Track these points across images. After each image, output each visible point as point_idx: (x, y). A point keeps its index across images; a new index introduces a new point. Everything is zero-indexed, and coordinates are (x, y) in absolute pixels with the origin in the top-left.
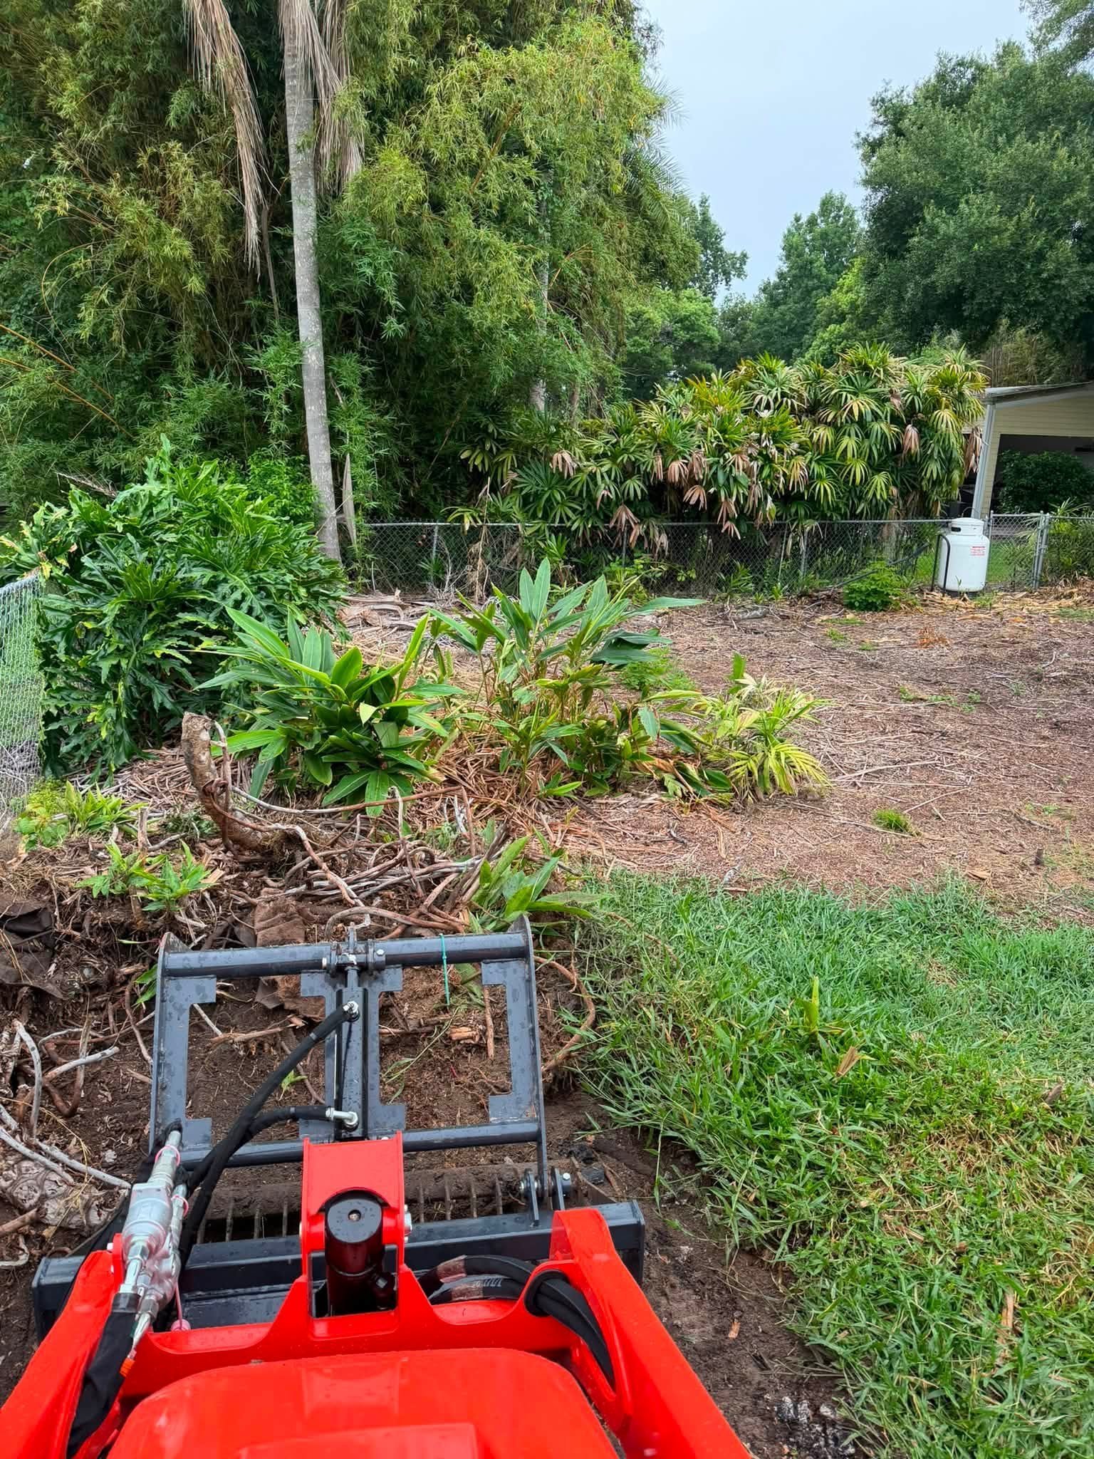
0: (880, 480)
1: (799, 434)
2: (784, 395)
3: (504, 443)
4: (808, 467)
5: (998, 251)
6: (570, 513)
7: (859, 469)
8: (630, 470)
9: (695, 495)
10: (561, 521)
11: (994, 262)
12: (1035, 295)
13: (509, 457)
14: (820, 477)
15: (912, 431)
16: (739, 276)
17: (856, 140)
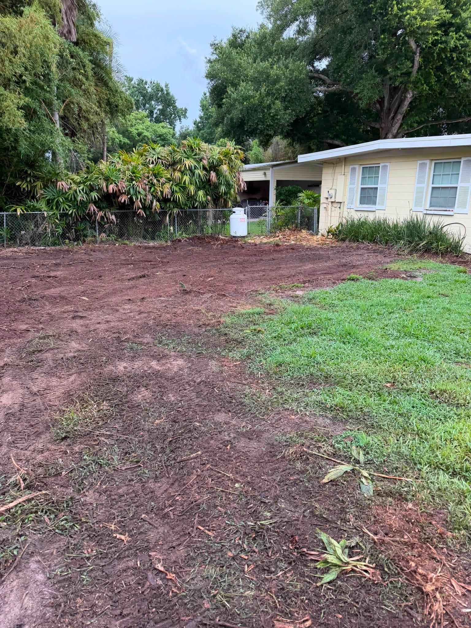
0: (201, 193)
1: (167, 174)
2: (158, 158)
3: (37, 178)
4: (171, 188)
5: (254, 105)
6: (67, 207)
7: (192, 189)
8: (92, 188)
9: (123, 199)
10: (63, 210)
11: (253, 110)
12: (269, 122)
13: (39, 184)
14: (176, 191)
15: (213, 174)
16: (185, 118)
17: (206, 60)
